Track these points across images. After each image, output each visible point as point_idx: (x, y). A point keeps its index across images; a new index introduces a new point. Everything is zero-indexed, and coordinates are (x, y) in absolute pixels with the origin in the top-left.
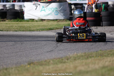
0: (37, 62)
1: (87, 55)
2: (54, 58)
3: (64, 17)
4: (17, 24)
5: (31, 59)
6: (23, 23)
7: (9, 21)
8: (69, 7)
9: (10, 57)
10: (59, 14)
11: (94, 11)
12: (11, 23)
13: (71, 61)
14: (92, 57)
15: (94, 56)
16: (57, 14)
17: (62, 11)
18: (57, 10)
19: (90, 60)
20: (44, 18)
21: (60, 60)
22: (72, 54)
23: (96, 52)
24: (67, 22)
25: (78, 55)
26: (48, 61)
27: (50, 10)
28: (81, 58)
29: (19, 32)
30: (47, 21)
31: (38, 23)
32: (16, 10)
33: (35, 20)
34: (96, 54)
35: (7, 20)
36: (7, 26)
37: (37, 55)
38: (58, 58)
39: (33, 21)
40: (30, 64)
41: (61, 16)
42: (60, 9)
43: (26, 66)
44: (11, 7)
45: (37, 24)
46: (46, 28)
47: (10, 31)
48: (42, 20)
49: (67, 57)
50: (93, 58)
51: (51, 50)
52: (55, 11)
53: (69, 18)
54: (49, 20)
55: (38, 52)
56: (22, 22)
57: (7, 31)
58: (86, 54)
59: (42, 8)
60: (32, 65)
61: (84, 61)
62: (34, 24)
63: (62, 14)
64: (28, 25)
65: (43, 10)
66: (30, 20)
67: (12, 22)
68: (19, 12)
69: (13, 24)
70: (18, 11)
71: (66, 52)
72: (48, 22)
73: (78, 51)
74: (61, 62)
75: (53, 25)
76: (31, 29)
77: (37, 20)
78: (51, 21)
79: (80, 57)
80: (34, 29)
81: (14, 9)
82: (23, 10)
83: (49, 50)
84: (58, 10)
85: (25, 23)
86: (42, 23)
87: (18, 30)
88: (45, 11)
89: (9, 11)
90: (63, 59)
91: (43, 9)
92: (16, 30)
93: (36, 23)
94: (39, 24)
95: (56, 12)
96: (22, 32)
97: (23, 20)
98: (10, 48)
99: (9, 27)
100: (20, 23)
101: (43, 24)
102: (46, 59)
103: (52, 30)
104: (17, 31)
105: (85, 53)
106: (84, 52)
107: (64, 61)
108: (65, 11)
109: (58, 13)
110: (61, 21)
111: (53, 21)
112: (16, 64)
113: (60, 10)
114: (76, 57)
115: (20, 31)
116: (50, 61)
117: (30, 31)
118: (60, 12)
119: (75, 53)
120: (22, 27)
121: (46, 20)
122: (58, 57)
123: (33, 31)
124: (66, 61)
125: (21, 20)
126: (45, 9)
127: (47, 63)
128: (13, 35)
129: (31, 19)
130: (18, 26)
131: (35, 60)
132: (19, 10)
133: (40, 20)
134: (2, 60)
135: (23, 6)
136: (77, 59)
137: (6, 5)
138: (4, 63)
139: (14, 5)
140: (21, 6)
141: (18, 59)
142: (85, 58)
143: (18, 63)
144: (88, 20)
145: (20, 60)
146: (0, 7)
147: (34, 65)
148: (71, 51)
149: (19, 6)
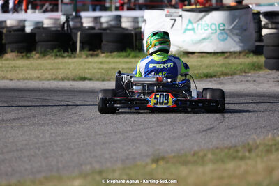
0: (174, 157)
2: (217, 148)
3: (241, 45)
4: (127, 63)
5: (160, 147)
7: (107, 57)
8: (255, 23)
9: (110, 143)
10: (229, 39)
12: (112, 60)
13: (257, 156)
17: (237, 31)
18: (224, 29)
20: (191, 49)
21: (232, 151)
22: (262, 137)
24: (248, 57)
25: (275, 140)
26: (201, 154)
27: (207, 30)
30: (198, 57)
32: (123, 29)
35: (103, 55)
36: (103, 68)
37: (174, 138)
38: (226, 148)
40: (156, 161)
41: (234, 44)
42: (232, 26)
43: (147, 164)
44: (112, 23)
46: (196, 72)
47: (109, 80)
48: (188, 53)
49: (248, 144)
51: (209, 127)
52: (218, 32)
53: (254, 49)
54: (204, 54)
55: (176, 133)
56: (137, 60)
57: (103, 80)
59: (188, 25)
63: (237, 39)
65: (190, 30)
67: (114, 57)
68: (131, 35)
69: (117, 63)
70: (130, 32)
71: (245, 131)
72: (201, 57)
73: (275, 131)
74: (234, 158)
75: (214, 65)
77: (174, 53)
78: (208, 55)
81: (120, 27)
82: (142, 30)
83: (205, 128)
84: (228, 29)
86: (188, 62)
88: (195, 32)
89: (108, 31)
90: (239, 149)
91: (190, 27)
95: (221, 33)
97: (140, 54)
98: (110, 123)
99: (107, 70)
100: (133, 60)
102: (196, 148)
103: (211, 77)
107: (240, 154)
108: (245, 30)
109: (225, 36)
110: (234, 56)
111: (214, 57)
112: (123, 161)
113: (233, 28)
114: (271, 146)
116: (205, 155)
118: (231, 34)
119: (270, 136)
121: (196, 54)
122: (225, 145)
124: (247, 154)
125: (137, 53)
126: (195, 25)
127: (196, 159)
130: (127, 68)
131: (169, 151)
132: (131, 30)
133: (182, 53)
134: (90, 152)
135: (140, 20)
136: (273, 150)
137: (100, 17)
138: (95, 157)
139: (119, 18)
140: (136, 20)
141: (129, 149)
143: (128, 159)
145: (134, 152)
146: (87, 23)
147: (167, 163)
148: (258, 131)
149: (130, 20)
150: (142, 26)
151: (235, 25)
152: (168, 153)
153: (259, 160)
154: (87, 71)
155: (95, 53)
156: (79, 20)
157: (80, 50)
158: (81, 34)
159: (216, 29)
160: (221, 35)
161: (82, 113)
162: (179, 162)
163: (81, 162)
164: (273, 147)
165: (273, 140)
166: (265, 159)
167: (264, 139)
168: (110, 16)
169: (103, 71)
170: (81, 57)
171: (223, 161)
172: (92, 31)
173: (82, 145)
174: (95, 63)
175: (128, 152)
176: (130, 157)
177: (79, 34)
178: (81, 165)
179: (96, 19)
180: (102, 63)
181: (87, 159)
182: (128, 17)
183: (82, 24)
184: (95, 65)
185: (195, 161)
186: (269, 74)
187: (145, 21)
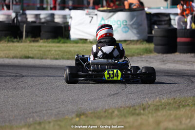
0: (91, 113)
1: (178, 102)
2: (121, 107)
3: (138, 35)
4: (58, 47)
5: (82, 106)
6: (69, 45)
7: (44, 42)
8: (147, 20)
10: (130, 31)
11: (188, 27)
12: (48, 45)
13: (149, 113)
14: (186, 106)
15: (190, 104)
16: (126, 32)
17: (135, 26)
18: (126, 25)
19: (182, 111)
21: (131, 109)
22: (152, 100)
23: (194, 97)
24: (143, 44)
25: (161, 102)
26: (110, 111)
27: (115, 24)
28: (167, 108)
29: (61, 61)
32: (56, 23)
33: (88, 40)
34: (193, 101)
35: (41, 41)
37: (91, 100)
38: (127, 107)
39: (85, 43)
40: (79, 115)
41: (133, 35)
42: (132, 22)
43: (72, 118)
44: (48, 19)
47: (46, 59)
49: (143, 105)
50: (188, 108)
51: (116, 92)
52: (122, 26)
53: (146, 38)
55: (93, 96)
56: (66, 45)
57: (42, 59)
59: (101, 21)
60: (82, 117)
61: (172, 112)
62: (86, 48)
63: (135, 31)
64: (77, 49)
66: (80, 41)
67: (49, 43)
68: (61, 27)
69: (51, 47)
70: (59, 25)
71: (140, 96)
73: (161, 96)
74: (133, 114)
77: (91, 40)
79: (166, 105)
81: (54, 22)
82: (69, 24)
83: (113, 93)
84: (129, 25)
85: (72, 45)
87: (60, 57)
89: (45, 24)
90: (137, 108)
92: (55, 57)
93: (90, 45)
95: (125, 27)
96: (67, 61)
97: (68, 41)
98: (47, 88)
99: (44, 52)
100: (63, 45)
102: (107, 107)
104: (57, 59)
105: (175, 99)
106: (172, 97)
107: (137, 112)
108: (141, 25)
109: (127, 29)
110: (133, 43)
112: (55, 115)
113: (133, 24)
114: (159, 106)
115: (63, 58)
116: (113, 112)
118: (131, 28)
119: (158, 99)
120: (67, 52)
122: (127, 105)
124: (142, 111)
125: (65, 40)
126: (106, 21)
127: (107, 115)
128: (50, 65)
129: (81, 39)
130: (60, 51)
132: (61, 24)
134: (32, 109)
135: (68, 17)
136: (160, 109)
137: (39, 15)
138: (36, 112)
139: (53, 15)
140: (65, 17)
141: (60, 107)
142: (174, 108)
143: (59, 114)
144: (180, 42)
145: (63, 109)
146: (30, 19)
147: (87, 117)
148: (149, 95)
149: (61, 17)
150: (69, 21)
151: (134, 22)
152: (87, 110)
153: (150, 115)
154: (30, 52)
155: (36, 39)
156: (24, 16)
157: (25, 38)
159: (120, 25)
160: (124, 29)
161: (27, 81)
162: (95, 117)
163: (26, 116)
164: (160, 107)
165: (160, 102)
166: (155, 115)
167: (154, 101)
168: (46, 14)
169: (41, 52)
170: (26, 42)
171: (125, 116)
172: (34, 24)
173: (26, 104)
174: (36, 46)
175: (59, 109)
176: (61, 113)
177: (25, 26)
178: (26, 118)
179: (37, 16)
180: (40, 46)
181: (30, 113)
182: (59, 15)
183: (27, 19)
184: (36, 48)
185: (106, 116)
186: (157, 56)
187: (71, 18)
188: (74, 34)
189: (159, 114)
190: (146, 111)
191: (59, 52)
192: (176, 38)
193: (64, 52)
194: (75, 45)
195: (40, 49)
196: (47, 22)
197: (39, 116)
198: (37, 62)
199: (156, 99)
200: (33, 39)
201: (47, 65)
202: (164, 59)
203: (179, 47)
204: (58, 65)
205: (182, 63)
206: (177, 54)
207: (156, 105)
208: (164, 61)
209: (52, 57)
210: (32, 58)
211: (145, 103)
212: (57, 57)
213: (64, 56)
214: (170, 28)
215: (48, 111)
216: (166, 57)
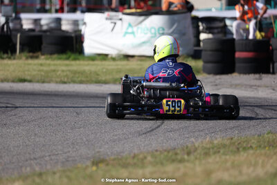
0: (114, 160)
1: (236, 144)
2: (157, 151)
4: (67, 65)
5: (101, 150)
6: (82, 62)
7: (47, 59)
8: (193, 27)
11: (251, 37)
12: (52, 62)
13: (196, 158)
14: (248, 148)
15: (254, 146)
17: (176, 36)
18: (163, 33)
19: (243, 156)
20: (131, 53)
21: (170, 154)
22: (200, 140)
23: (259, 135)
24: (186, 61)
26: (141, 156)
28: (222, 151)
29: (71, 85)
30: (138, 60)
31: (117, 65)
32: (63, 31)
33: (110, 56)
34: (258, 142)
35: (43, 57)
36: (42, 71)
37: (114, 141)
38: (165, 151)
39: (105, 59)
40: (96, 163)
42: (171, 30)
43: (87, 167)
44: (53, 25)
45: (116, 67)
46: (136, 75)
47: (49, 82)
48: (127, 57)
49: (187, 147)
50: (251, 152)
51: (149, 130)
52: (158, 35)
53: (192, 53)
54: (143, 58)
55: (116, 135)
56: (78, 62)
57: (43, 82)
58: (233, 141)
59: (128, 28)
60: (101, 165)
61: (228, 157)
62: (106, 67)
64: (93, 69)
65: (130, 33)
66: (98, 58)
67: (54, 60)
68: (72, 37)
69: (56, 65)
70: (68, 34)
71: (184, 134)
72: (141, 60)
73: (213, 134)
74: (173, 161)
76: (100, 78)
77: (114, 56)
78: (148, 59)
79: (220, 148)
80: (109, 77)
81: (60, 29)
82: (82, 33)
83: (144, 131)
85: (86, 63)
86: (127, 65)
87: (70, 80)
88: (135, 36)
89: (48, 33)
90: (178, 152)
91: (130, 30)
92: (63, 79)
93: (112, 63)
94: (119, 67)
96: (79, 85)
97: (80, 57)
98: (50, 125)
99: (47, 72)
100: (73, 62)
101: (128, 67)
102: (136, 151)
104: (65, 83)
105: (232, 139)
106: (228, 137)
107: (179, 157)
108: (184, 34)
112: (63, 163)
113: (172, 32)
114: (209, 149)
115: (74, 82)
116: (145, 158)
117: (98, 82)
119: (208, 139)
120: (79, 73)
121: (136, 58)
122: (165, 148)
123: (106, 82)
124: (186, 157)
125: (77, 55)
126: (135, 29)
127: (136, 161)
128: (56, 91)
129: (99, 55)
130: (69, 71)
131: (109, 153)
132: (71, 33)
133: (122, 57)
134: (30, 154)
135: (80, 23)
136: (211, 153)
137: (40, 20)
138: (35, 159)
139: (59, 21)
140: (76, 23)
141: (69, 152)
142: (231, 151)
143: (68, 161)
144: (239, 58)
145: (74, 154)
146: (27, 25)
147: (107, 165)
148: (196, 134)
149: (70, 22)
150: (83, 28)
151: (174, 30)
152: (108, 155)
153: (197, 162)
154: (26, 73)
155: (35, 55)
156: (18, 21)
157: (20, 52)
158: (20, 36)
159: (155, 34)
161: (22, 114)
162: (119, 164)
163: (20, 164)
164: (211, 150)
165: (211, 142)
166: (203, 162)
167: (202, 142)
168: (49, 19)
169: (43, 73)
170: (20, 58)
171: (162, 164)
172: (32, 34)
173: (21, 147)
174: (35, 65)
175: (68, 154)
176: (70, 159)
177: (19, 35)
178: (21, 167)
179: (36, 21)
180: (41, 65)
181: (27, 161)
182: (68, 20)
183: (22, 26)
184: (35, 67)
185: (135, 164)
186: (206, 78)
187: (85, 24)
188: (89, 47)
189: (210, 160)
190: (192, 157)
191: (68, 73)
192: (234, 52)
193: (75, 72)
194: (91, 62)
195: (41, 68)
196: (50, 30)
197: (40, 164)
198: (36, 87)
199: (205, 139)
200: (31, 54)
201: (51, 92)
202: (217, 82)
203: (237, 65)
204: (67, 92)
205: (243, 88)
206: (235, 75)
207: (205, 148)
208: (216, 85)
209: (58, 80)
210: (30, 81)
211: (189, 145)
212: (66, 80)
213: (75, 79)
214: (225, 38)
215: (53, 157)
216: (220, 79)
